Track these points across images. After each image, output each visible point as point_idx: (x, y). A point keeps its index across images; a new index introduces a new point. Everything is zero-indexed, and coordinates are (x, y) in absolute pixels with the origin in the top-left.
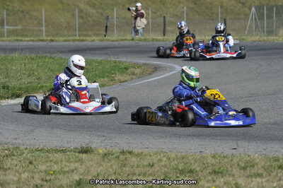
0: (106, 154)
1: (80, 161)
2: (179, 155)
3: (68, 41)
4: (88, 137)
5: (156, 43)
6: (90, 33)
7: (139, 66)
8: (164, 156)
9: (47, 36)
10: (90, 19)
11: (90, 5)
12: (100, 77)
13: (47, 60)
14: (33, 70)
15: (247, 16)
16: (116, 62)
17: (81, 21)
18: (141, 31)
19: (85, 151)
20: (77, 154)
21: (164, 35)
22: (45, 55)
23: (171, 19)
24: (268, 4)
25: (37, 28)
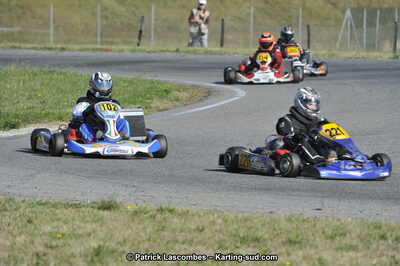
0: (136, 212)
1: (101, 221)
2: (240, 215)
3: (86, 50)
4: (111, 187)
5: (210, 56)
6: (117, 40)
7: (185, 88)
8: (219, 217)
9: (55, 42)
10: (117, 20)
11: (117, 1)
12: (130, 103)
13: (55, 76)
14: (36, 91)
15: (339, 21)
16: (152, 82)
17: (104, 22)
19: (107, 207)
20: (95, 211)
21: (222, 45)
22: (52, 69)
23: (232, 23)
24: (369, 6)
25: (42, 31)
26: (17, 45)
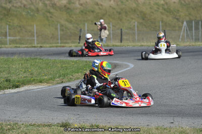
3: (53, 47)
4: (67, 115)
5: (115, 48)
6: (69, 41)
9: (38, 44)
10: (68, 31)
11: (68, 21)
12: (75, 72)
13: (38, 61)
14: (28, 68)
15: (180, 28)
16: (86, 62)
17: (62, 33)
18: (104, 39)
20: (59, 128)
21: (121, 42)
22: (36, 57)
23: (126, 31)
24: (195, 19)
25: (31, 38)
26: (18, 46)
